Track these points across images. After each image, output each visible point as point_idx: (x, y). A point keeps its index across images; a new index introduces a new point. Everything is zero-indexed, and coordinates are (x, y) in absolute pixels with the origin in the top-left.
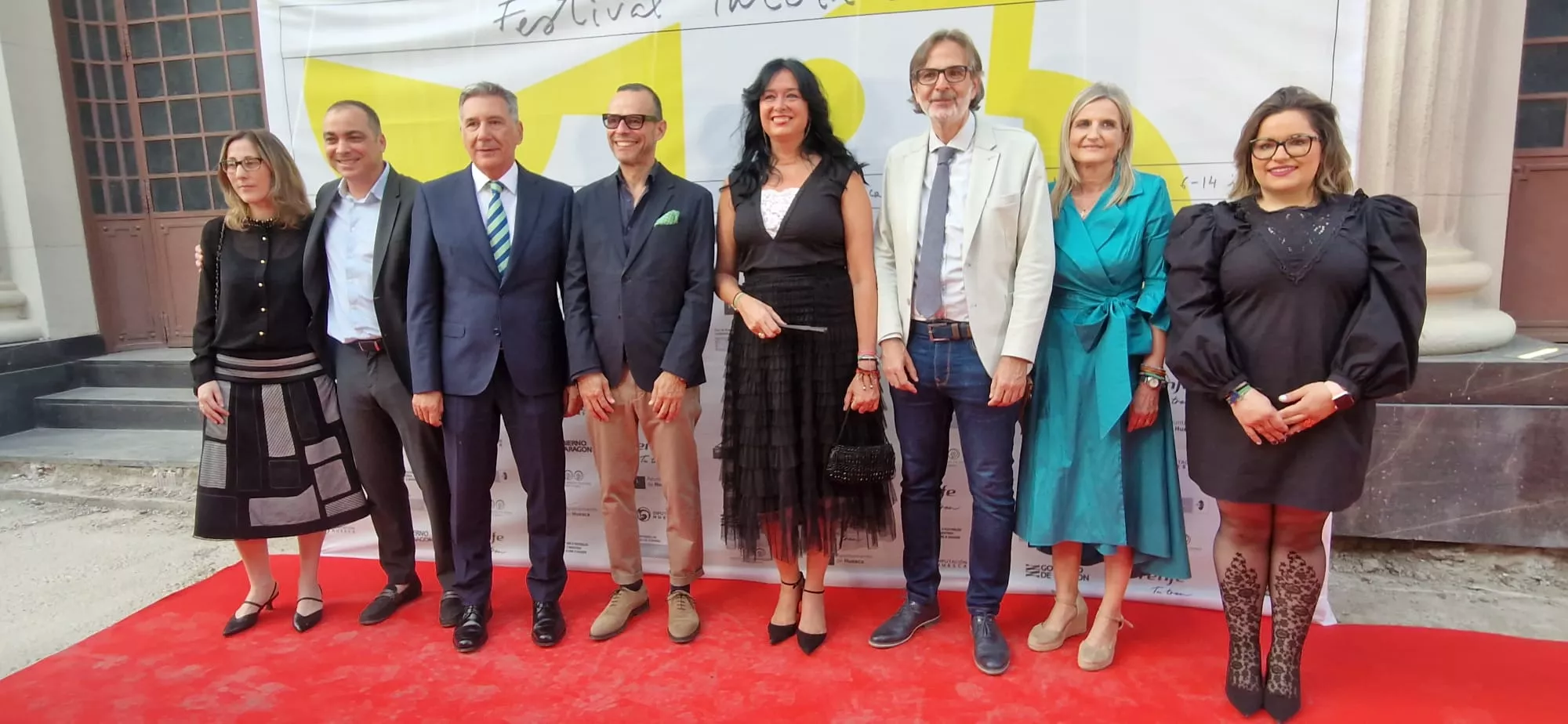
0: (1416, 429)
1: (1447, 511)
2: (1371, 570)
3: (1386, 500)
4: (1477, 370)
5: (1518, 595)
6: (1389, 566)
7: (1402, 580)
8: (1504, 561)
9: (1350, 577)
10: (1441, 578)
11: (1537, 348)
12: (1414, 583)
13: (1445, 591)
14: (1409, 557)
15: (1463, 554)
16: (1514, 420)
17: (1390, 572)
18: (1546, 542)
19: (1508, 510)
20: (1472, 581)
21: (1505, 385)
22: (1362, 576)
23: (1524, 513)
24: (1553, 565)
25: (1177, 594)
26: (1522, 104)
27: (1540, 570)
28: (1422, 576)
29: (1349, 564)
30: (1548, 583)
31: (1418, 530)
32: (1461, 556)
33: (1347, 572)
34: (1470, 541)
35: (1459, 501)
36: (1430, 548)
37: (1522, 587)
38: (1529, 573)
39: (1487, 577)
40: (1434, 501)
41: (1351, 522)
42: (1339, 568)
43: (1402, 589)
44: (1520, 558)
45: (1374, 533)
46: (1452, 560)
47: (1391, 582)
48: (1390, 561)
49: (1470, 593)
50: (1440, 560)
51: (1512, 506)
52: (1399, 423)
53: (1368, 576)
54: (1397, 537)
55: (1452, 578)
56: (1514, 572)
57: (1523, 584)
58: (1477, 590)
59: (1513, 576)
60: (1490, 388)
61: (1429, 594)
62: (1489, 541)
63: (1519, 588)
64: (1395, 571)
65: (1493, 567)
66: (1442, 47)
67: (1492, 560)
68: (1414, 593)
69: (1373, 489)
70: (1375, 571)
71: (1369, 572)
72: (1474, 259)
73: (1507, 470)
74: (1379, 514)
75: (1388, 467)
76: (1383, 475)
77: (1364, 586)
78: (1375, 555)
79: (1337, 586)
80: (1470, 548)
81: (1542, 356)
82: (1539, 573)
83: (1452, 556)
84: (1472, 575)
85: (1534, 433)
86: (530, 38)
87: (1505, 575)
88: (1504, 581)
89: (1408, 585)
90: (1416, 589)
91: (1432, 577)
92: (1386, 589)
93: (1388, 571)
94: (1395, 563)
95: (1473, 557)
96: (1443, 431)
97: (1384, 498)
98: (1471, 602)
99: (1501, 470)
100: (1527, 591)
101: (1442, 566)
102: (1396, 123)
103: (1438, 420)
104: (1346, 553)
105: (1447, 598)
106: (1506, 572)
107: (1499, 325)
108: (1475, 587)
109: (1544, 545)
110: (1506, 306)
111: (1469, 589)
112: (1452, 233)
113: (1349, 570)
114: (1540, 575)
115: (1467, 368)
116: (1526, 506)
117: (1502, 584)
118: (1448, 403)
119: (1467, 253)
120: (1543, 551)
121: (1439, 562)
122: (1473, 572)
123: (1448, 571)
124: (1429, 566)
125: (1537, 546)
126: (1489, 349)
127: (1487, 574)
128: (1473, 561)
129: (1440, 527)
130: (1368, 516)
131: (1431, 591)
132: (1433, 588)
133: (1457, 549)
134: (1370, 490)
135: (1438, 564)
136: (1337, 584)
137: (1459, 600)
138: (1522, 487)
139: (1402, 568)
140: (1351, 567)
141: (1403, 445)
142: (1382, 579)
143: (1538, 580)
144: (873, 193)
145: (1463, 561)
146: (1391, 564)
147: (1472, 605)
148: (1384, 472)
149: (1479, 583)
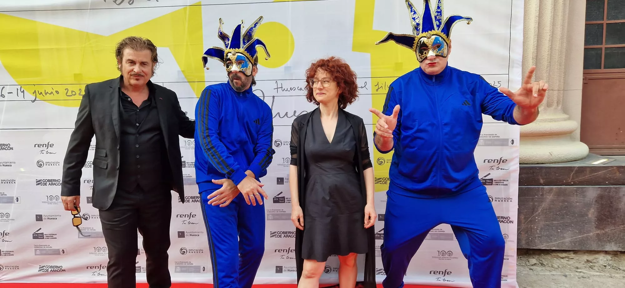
0: (549, 198)
1: (565, 235)
2: (533, 264)
3: (538, 231)
4: (575, 170)
5: (598, 274)
6: (541, 262)
7: (548, 268)
8: (591, 257)
9: (524, 268)
10: (564, 267)
11: (599, 159)
12: (553, 270)
13: (567, 273)
14: (548, 257)
15: (573, 255)
16: (592, 192)
17: (542, 265)
18: (608, 248)
19: (591, 234)
20: (577, 268)
21: (587, 176)
22: (529, 267)
23: (598, 235)
24: (611, 259)
25: (448, 281)
26: (586, 50)
27: (605, 261)
28: (556, 266)
29: (523, 262)
30: (609, 267)
31: (553, 244)
32: (572, 256)
33: (523, 266)
34: (576, 249)
35: (570, 230)
36: (558, 253)
37: (599, 269)
38: (601, 262)
39: (584, 265)
40: (559, 231)
41: (523, 242)
42: (519, 264)
43: (548, 273)
44: (597, 256)
45: (534, 247)
46: (568, 258)
47: (542, 270)
48: (541, 260)
49: (577, 274)
50: (563, 258)
51: (593, 232)
52: (542, 195)
53: (532, 267)
54: (544, 248)
55: (569, 267)
56: (595, 263)
57: (599, 268)
58: (580, 272)
59: (594, 264)
60: (581, 178)
61: (560, 275)
62: (584, 249)
63: (598, 270)
64: (544, 264)
65: (586, 260)
66: (554, 24)
67: (585, 257)
68: (553, 275)
69: (532, 226)
70: (535, 264)
71: (532, 265)
72: (569, 119)
73: (590, 216)
74: (536, 238)
75: (539, 215)
76: (536, 219)
77: (531, 272)
78: (534, 256)
79: (519, 273)
80: (575, 252)
81: (602, 163)
82: (605, 262)
83: (568, 256)
84: (577, 265)
85: (601, 197)
86: (121, 6)
87: (591, 264)
88: (591, 267)
89: (550, 271)
90: (554, 273)
91: (560, 266)
92: (540, 273)
93: (540, 264)
94: (543, 260)
95: (577, 256)
96: (562, 198)
97: (538, 230)
98: (579, 278)
99: (587, 215)
100: (601, 271)
101: (564, 261)
102: (535, 57)
103: (559, 193)
104: (521, 256)
105: (568, 276)
106: (591, 263)
107: (582, 149)
108: (579, 270)
109: (607, 250)
110: (583, 140)
111: (577, 272)
112: (560, 107)
113: (523, 265)
114: (606, 263)
115: (571, 169)
116: (599, 232)
117: (590, 269)
118: (563, 185)
119: (566, 116)
120: (606, 252)
121: (562, 259)
122: (577, 264)
123: (566, 263)
124: (558, 261)
125: (604, 250)
126: (579, 160)
127: (584, 264)
128: (577, 258)
129: (563, 243)
130: (530, 239)
131: (560, 273)
132: (561, 272)
133: (570, 253)
134: (531, 226)
135: (562, 260)
136: (519, 272)
137: (573, 277)
138: (597, 223)
139: (547, 263)
140: (524, 262)
141: (544, 205)
142: (538, 268)
143: (605, 266)
144: (299, 89)
145: (573, 259)
146: (542, 261)
147: (579, 279)
148: (537, 218)
149: (580, 268)
